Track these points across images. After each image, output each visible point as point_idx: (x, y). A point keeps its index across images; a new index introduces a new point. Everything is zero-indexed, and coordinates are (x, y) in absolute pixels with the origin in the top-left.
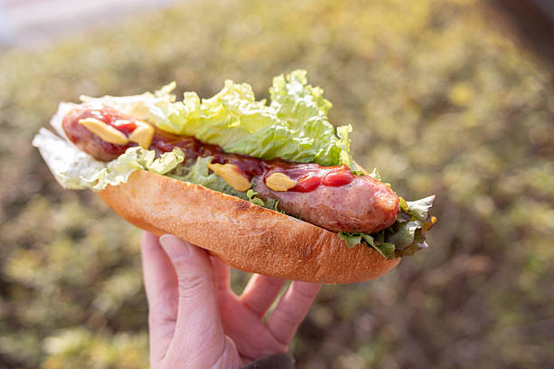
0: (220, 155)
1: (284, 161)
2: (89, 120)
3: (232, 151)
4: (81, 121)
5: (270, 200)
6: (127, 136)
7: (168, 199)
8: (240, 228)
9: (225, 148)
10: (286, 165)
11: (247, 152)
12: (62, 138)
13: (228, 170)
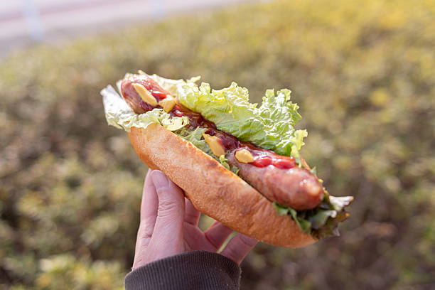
0: (212, 129)
1: (253, 144)
2: (138, 84)
3: (221, 129)
4: (133, 84)
5: (234, 167)
6: (158, 102)
7: (168, 147)
8: (207, 179)
9: (217, 126)
10: (254, 147)
11: (230, 131)
12: (118, 92)
13: (213, 140)
